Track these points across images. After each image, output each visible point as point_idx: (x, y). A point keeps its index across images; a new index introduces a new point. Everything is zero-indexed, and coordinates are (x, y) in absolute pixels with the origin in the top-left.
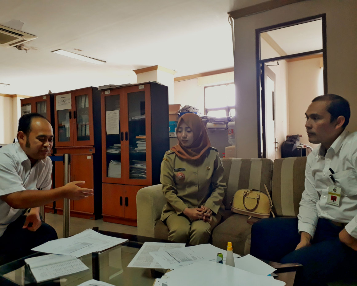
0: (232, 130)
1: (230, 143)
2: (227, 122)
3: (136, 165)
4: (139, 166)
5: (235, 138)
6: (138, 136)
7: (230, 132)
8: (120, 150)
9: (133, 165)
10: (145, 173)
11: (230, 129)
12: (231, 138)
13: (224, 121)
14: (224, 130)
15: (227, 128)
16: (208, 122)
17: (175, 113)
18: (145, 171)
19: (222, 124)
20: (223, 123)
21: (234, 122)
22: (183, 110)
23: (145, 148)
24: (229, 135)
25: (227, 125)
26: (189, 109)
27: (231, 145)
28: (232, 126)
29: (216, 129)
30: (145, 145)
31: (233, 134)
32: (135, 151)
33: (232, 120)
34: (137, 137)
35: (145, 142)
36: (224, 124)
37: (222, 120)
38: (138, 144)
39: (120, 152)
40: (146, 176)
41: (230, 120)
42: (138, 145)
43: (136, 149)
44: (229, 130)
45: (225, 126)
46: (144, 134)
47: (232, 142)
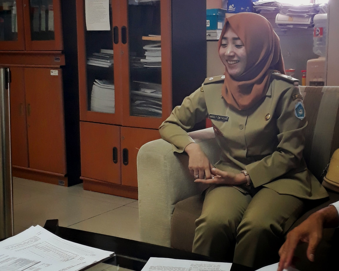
1: (316, 52)
2: (313, 14)
3: (143, 90)
4: (148, 92)
5: (327, 43)
6: (147, 35)
8: (113, 61)
9: (138, 90)
10: (160, 106)
11: (317, 26)
12: (318, 44)
14: (307, 28)
15: (312, 25)
16: (279, 12)
18: (160, 103)
19: (302, 17)
20: (306, 15)
21: (326, 14)
23: (159, 59)
24: (315, 39)
25: (312, 19)
27: (317, 57)
28: (322, 21)
29: (292, 26)
30: (159, 54)
32: (141, 63)
33: (322, 10)
34: (144, 38)
35: (160, 48)
36: (307, 17)
37: (304, 10)
38: (146, 50)
39: (112, 64)
40: (160, 112)
41: (318, 10)
42: (146, 54)
43: (142, 60)
44: (316, 28)
45: (308, 22)
46: (158, 33)
47: (320, 52)
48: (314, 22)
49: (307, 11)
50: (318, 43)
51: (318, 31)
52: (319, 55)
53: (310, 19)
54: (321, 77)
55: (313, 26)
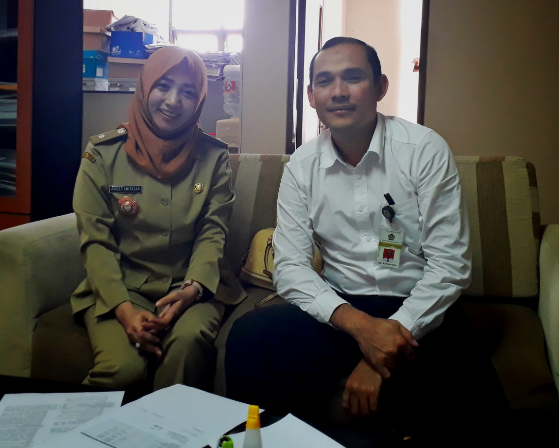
0: (233, 83)
1: (227, 112)
2: (222, 64)
5: (241, 101)
7: (228, 88)
10: (14, 180)
11: (228, 79)
12: (230, 102)
13: (216, 62)
14: (215, 80)
15: (221, 78)
17: (99, 31)
18: (14, 176)
20: (213, 65)
21: (240, 66)
22: (118, 25)
24: (226, 95)
25: (222, 71)
26: (133, 25)
27: (229, 117)
28: (233, 73)
30: (15, 108)
31: (234, 92)
33: (233, 60)
36: (215, 68)
37: (210, 59)
40: (14, 188)
41: (228, 59)
44: (226, 82)
45: (217, 73)
46: (12, 78)
47: (233, 111)
48: (224, 74)
49: (215, 60)
50: (229, 99)
51: (230, 85)
52: (231, 114)
53: (219, 70)
54: (233, 142)
55: (223, 78)
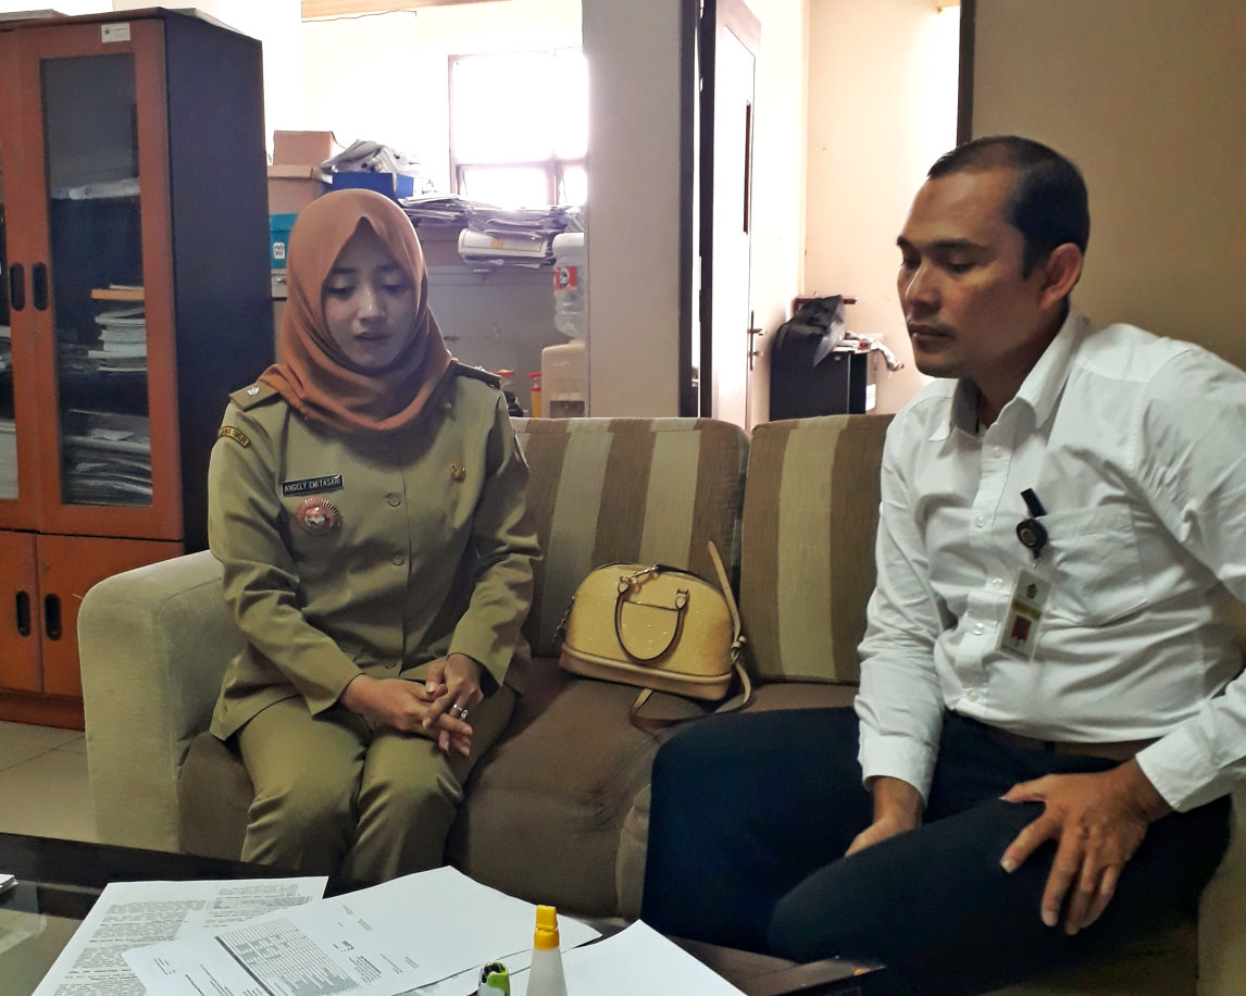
0: (573, 270)
1: (563, 328)
2: (550, 231)
3: (96, 432)
5: (586, 305)
6: (105, 287)
7: (564, 280)
9: (81, 434)
10: (147, 474)
11: (562, 263)
12: (566, 309)
13: (538, 227)
14: (537, 266)
15: (551, 261)
16: (466, 226)
17: (306, 174)
18: (148, 468)
19: (526, 239)
20: (534, 235)
21: (582, 234)
22: (346, 159)
23: (140, 351)
24: (559, 295)
25: (550, 244)
26: (374, 160)
27: (566, 340)
28: (571, 250)
30: (141, 335)
31: (574, 289)
32: (91, 362)
33: (572, 222)
34: (98, 294)
35: (141, 322)
36: (537, 240)
37: (529, 223)
38: (104, 327)
40: (148, 491)
41: (562, 222)
42: (105, 335)
43: (93, 354)
44: (559, 269)
45: (540, 251)
46: (135, 279)
47: (572, 327)
48: (554, 252)
49: (537, 224)
50: (565, 304)
51: (565, 275)
52: (570, 334)
53: (545, 244)
54: (577, 390)
55: (553, 261)
